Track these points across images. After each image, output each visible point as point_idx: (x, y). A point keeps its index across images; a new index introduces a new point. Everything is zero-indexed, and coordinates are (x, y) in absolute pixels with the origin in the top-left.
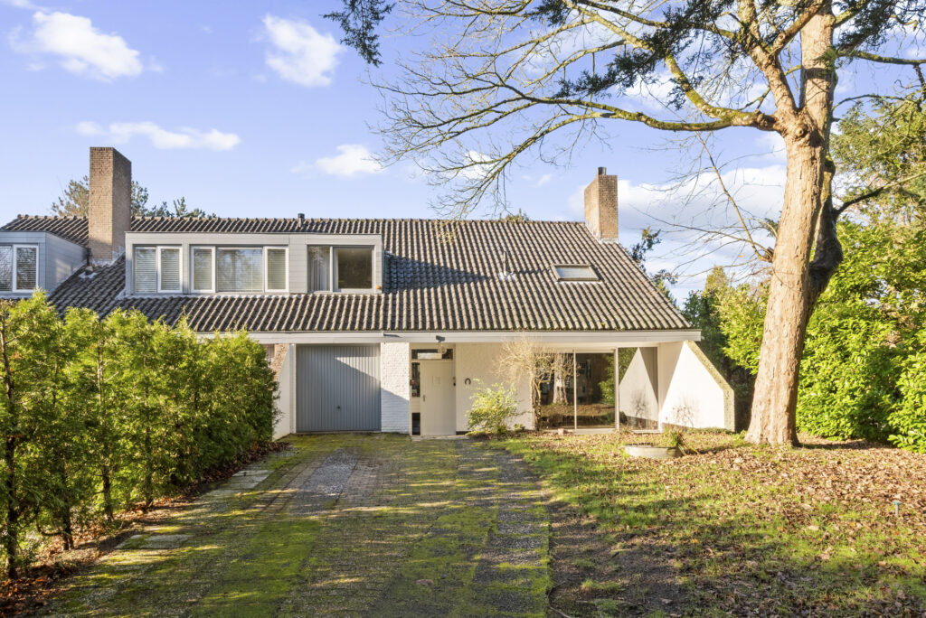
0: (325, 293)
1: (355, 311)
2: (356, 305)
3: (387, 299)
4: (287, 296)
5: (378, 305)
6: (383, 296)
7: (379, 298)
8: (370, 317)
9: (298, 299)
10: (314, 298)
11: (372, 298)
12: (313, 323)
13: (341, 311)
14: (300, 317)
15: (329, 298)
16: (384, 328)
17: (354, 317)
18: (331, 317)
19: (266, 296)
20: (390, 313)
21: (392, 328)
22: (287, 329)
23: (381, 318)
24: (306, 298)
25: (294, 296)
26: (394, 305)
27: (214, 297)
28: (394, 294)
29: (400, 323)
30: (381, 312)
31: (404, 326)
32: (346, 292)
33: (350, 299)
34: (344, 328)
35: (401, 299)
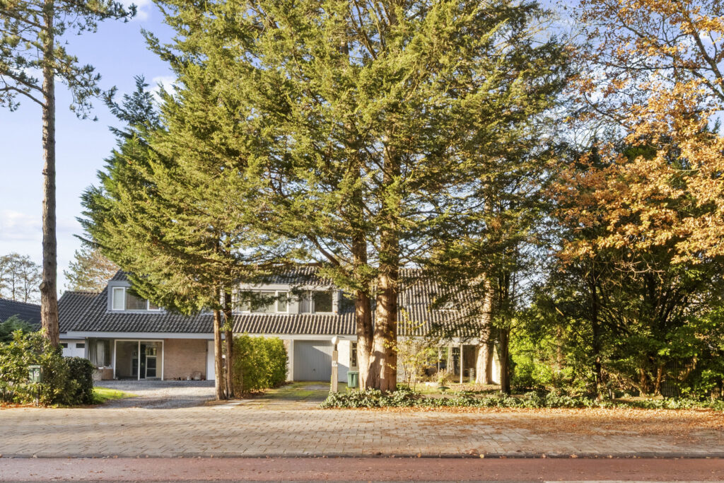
0: (308, 314)
1: (323, 324)
2: (324, 321)
3: (340, 318)
4: (288, 316)
5: (335, 321)
6: (338, 316)
7: (336, 317)
8: (331, 328)
9: (294, 317)
10: (302, 317)
11: (332, 317)
12: (302, 330)
13: (316, 324)
14: (296, 326)
15: (309, 317)
16: (338, 333)
17: (323, 327)
18: (311, 327)
19: (277, 315)
20: (341, 325)
21: (342, 333)
22: (290, 333)
23: (336, 328)
24: (298, 317)
25: (292, 316)
26: (343, 321)
27: (251, 315)
28: (344, 315)
29: (346, 331)
30: (337, 325)
31: (348, 332)
32: (319, 314)
33: (321, 317)
34: (318, 333)
35: (347, 318)
